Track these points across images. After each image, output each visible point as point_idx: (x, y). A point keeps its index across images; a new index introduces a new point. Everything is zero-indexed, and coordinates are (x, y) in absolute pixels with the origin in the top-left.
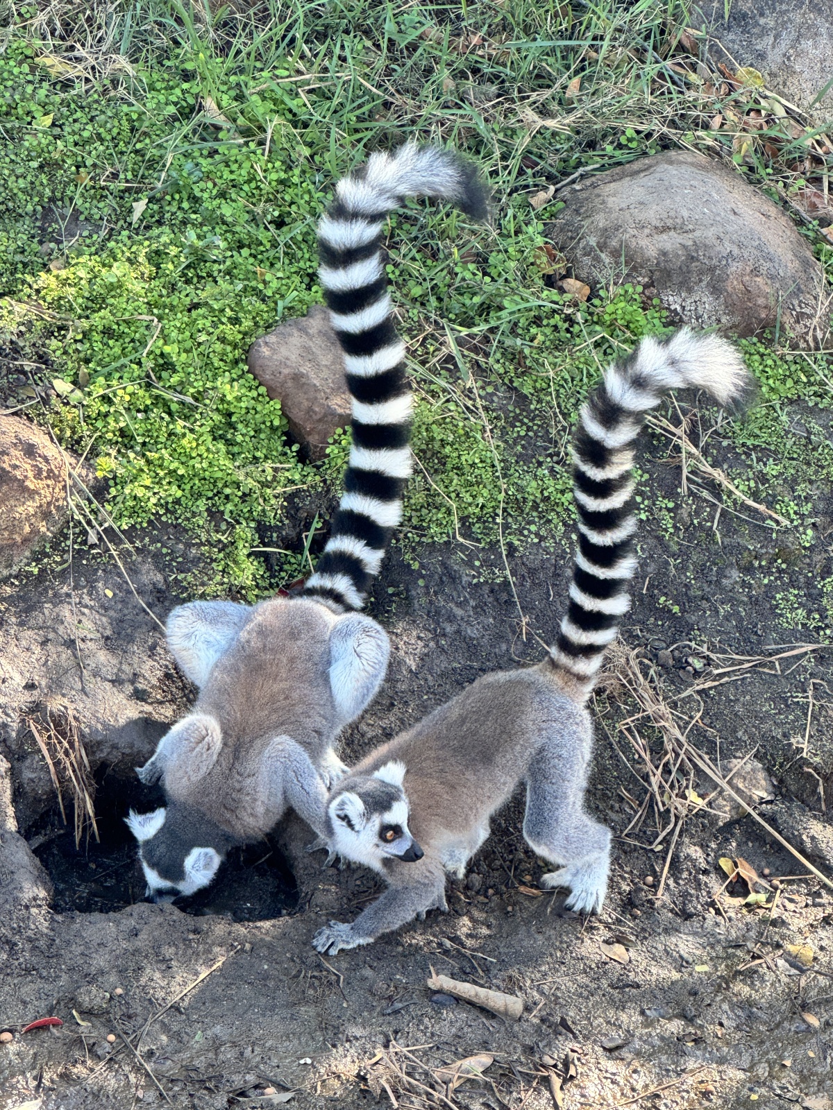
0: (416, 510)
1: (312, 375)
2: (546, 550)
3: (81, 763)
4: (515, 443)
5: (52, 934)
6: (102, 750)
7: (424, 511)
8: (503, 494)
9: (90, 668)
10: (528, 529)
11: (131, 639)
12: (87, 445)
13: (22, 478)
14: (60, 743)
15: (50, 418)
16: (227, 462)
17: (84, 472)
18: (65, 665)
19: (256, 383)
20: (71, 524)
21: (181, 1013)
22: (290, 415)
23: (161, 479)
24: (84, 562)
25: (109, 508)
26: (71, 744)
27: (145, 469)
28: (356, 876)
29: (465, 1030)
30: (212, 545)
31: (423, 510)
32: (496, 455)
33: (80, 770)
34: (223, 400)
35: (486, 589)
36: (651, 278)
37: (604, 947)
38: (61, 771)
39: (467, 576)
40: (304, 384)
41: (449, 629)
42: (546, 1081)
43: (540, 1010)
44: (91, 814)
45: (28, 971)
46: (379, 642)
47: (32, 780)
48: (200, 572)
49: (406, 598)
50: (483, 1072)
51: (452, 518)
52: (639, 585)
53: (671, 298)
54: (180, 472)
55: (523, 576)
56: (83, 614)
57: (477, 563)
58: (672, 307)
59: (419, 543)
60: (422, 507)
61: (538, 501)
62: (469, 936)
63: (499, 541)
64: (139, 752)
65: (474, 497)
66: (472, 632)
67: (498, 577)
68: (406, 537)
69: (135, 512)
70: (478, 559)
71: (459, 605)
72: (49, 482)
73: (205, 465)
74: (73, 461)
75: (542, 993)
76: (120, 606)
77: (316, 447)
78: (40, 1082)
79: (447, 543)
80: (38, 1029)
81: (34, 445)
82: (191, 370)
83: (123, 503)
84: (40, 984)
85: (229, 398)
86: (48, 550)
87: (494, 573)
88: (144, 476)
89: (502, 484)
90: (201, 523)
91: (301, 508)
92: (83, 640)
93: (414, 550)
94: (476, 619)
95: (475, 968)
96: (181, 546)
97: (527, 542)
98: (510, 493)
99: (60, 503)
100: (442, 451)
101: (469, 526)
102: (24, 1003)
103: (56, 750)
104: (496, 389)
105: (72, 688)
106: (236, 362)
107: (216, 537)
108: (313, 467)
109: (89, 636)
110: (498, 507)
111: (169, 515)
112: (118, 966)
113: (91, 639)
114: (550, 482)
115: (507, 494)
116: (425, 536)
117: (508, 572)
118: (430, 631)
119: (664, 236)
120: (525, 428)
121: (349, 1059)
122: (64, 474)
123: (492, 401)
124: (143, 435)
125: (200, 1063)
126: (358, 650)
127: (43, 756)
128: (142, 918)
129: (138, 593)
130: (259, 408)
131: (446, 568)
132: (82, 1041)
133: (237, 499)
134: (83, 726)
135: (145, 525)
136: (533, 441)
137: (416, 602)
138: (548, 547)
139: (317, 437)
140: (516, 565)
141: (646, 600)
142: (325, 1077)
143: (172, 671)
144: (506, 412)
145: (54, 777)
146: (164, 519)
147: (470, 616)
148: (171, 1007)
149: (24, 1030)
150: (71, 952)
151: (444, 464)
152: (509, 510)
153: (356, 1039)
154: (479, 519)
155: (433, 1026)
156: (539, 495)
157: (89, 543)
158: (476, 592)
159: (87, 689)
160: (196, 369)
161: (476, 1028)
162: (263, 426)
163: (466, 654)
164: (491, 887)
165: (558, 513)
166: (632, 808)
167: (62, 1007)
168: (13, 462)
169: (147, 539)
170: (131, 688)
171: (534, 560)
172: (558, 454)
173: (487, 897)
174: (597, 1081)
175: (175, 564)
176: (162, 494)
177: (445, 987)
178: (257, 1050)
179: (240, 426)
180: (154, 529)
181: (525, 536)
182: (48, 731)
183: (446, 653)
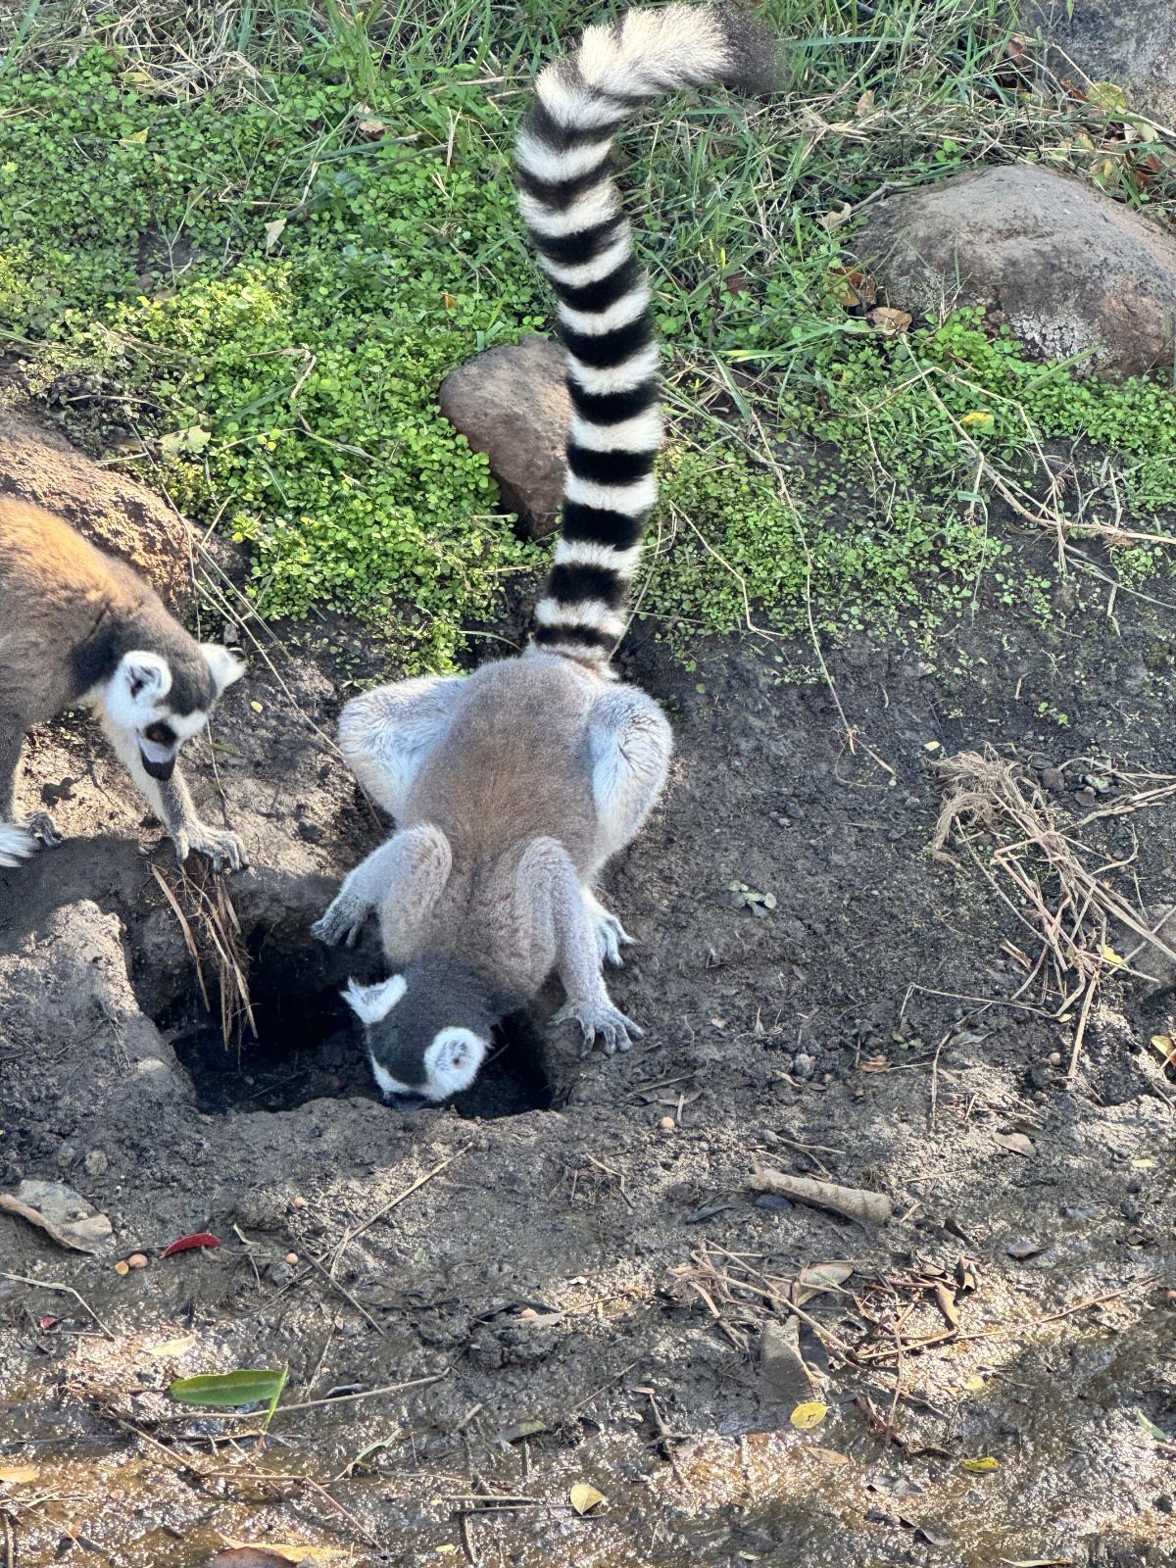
0: (688, 592)
1: (530, 417)
2: (875, 640)
3: (227, 922)
4: (821, 505)
5: (197, 1137)
6: (256, 906)
7: (699, 593)
8: (810, 566)
9: (235, 798)
10: (849, 613)
11: (291, 765)
12: (215, 514)
13: (127, 549)
14: (196, 893)
15: (163, 477)
16: (417, 531)
17: (215, 549)
18: (199, 794)
19: (452, 430)
20: (199, 618)
21: (391, 1226)
22: (503, 474)
23: (325, 554)
25: (252, 592)
26: (213, 897)
27: (302, 541)
28: (632, 1063)
29: (808, 1239)
30: (400, 642)
31: (698, 591)
32: (798, 518)
33: (227, 933)
34: (406, 450)
35: (793, 694)
36: (996, 298)
37: (998, 1137)
38: (199, 934)
39: (766, 676)
40: (520, 429)
41: (745, 745)
42: (931, 1295)
43: (914, 1214)
44: (244, 996)
45: (165, 1182)
46: (655, 737)
47: (158, 946)
48: (385, 677)
49: (681, 711)
50: (842, 1285)
51: (740, 600)
52: (1008, 689)
53: (1025, 324)
54: (350, 545)
55: (845, 676)
56: (223, 734)
57: (779, 659)
58: (1028, 337)
59: (693, 636)
60: (695, 587)
61: (860, 577)
62: (804, 1129)
63: (809, 630)
64: (311, 905)
65: (770, 571)
66: (779, 748)
67: (809, 677)
68: (675, 627)
69: (289, 599)
70: (781, 654)
71: (758, 714)
72: (165, 558)
73: (386, 533)
74: (198, 532)
75: (915, 1194)
76: (274, 723)
77: (541, 516)
78: (192, 1315)
79: (734, 635)
80: (185, 1250)
81: (141, 505)
83: (272, 586)
84: (186, 1199)
85: (415, 448)
87: (803, 672)
88: (300, 550)
89: (809, 554)
90: (384, 610)
91: (525, 599)
92: (223, 766)
93: (688, 646)
94: (782, 732)
95: (816, 1166)
96: (357, 643)
97: (847, 630)
98: (819, 565)
99: (183, 588)
100: (721, 513)
101: (764, 613)
102: (163, 1222)
103: (190, 903)
104: (790, 438)
106: (422, 406)
107: (405, 631)
108: (538, 545)
109: (232, 761)
110: (804, 585)
111: (338, 604)
112: (296, 1174)
113: (234, 766)
114: (873, 550)
115: (815, 568)
116: (702, 626)
117: (823, 669)
118: (717, 750)
119: (1012, 242)
120: (834, 485)
121: (641, 1276)
122: (187, 548)
123: (787, 454)
124: (297, 498)
125: (427, 1287)
126: (625, 748)
127: (173, 911)
128: (326, 1115)
129: (300, 706)
130: (458, 463)
131: (735, 668)
132: (249, 1264)
133: (433, 583)
135: (304, 616)
136: (846, 504)
137: (694, 714)
138: (878, 637)
139: (542, 503)
140: (834, 661)
141: (1020, 708)
142: (609, 1297)
143: (353, 807)
144: (808, 467)
145: (189, 941)
146: (330, 607)
147: (773, 728)
148: (378, 1220)
149: (163, 1254)
150: (226, 1158)
151: (724, 532)
152: (820, 590)
153: (651, 1252)
154: (778, 602)
155: (760, 1236)
156: (861, 569)
158: (780, 698)
159: (232, 822)
160: (366, 411)
161: (825, 1236)
162: (465, 490)
163: (771, 778)
164: (830, 1072)
165: (887, 594)
166: (1022, 967)
167: (217, 1225)
168: (113, 527)
169: (308, 635)
170: (295, 825)
171: (859, 655)
172: (882, 517)
173: (824, 1084)
174: (1006, 1295)
175: (349, 667)
176: (327, 572)
177: (774, 1184)
178: (507, 1268)
179: (432, 487)
180: (317, 623)
181: (845, 622)
182: (178, 877)
183: (743, 777)
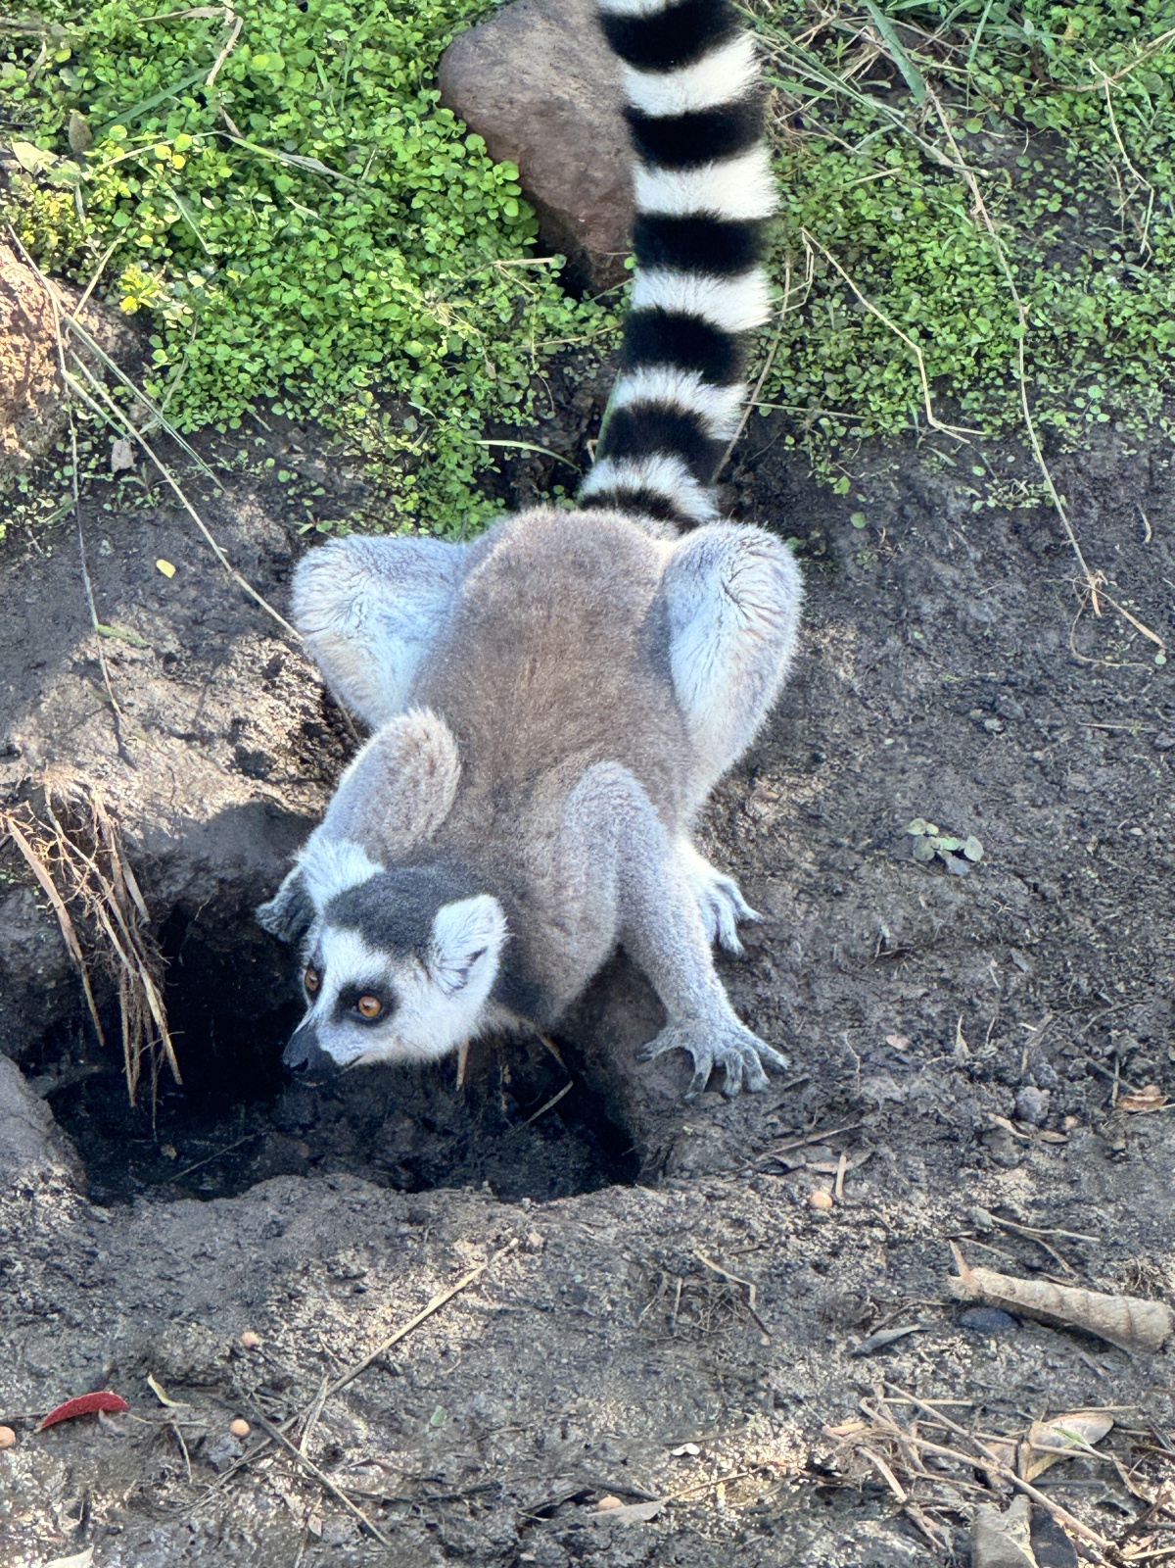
0: (834, 370)
1: (582, 104)
2: (1128, 437)
3: (128, 906)
4: (1039, 229)
5: (88, 1241)
6: (173, 878)
7: (852, 371)
8: (1023, 325)
9: (135, 711)
10: (1086, 396)
11: (222, 657)
12: (94, 268)
14: (79, 862)
15: (11, 213)
16: (408, 287)
17: (94, 323)
18: (79, 708)
19: (461, 128)
20: (73, 432)
21: (394, 1373)
22: (541, 194)
23: (267, 326)
24: (107, 507)
25: (152, 390)
26: (105, 866)
27: (231, 307)
28: (765, 1108)
29: (1043, 1376)
30: (387, 461)
31: (850, 367)
32: (1001, 249)
33: (128, 923)
34: (388, 162)
35: (1002, 526)
38: (84, 925)
39: (958, 499)
40: (567, 123)
41: (928, 607)
44: (159, 1019)
45: (40, 1313)
46: (778, 565)
47: (20, 946)
48: (366, 517)
49: (825, 557)
50: (1097, 1445)
51: (915, 379)
54: (305, 312)
55: (1081, 494)
56: (114, 612)
57: (978, 471)
59: (844, 439)
60: (845, 363)
61: (1101, 339)
63: (1023, 424)
64: (257, 876)
65: (961, 334)
66: (983, 611)
67: (1025, 498)
68: (816, 426)
69: (212, 398)
70: (981, 463)
71: (947, 559)
72: (17, 340)
73: (360, 292)
74: (68, 298)
76: (193, 593)
77: (602, 259)
78: (86, 1520)
79: (908, 436)
80: (74, 1418)
82: (316, 105)
83: (185, 379)
84: (68, 1338)
85: (404, 156)
86: (23, 488)
87: (1016, 491)
88: (227, 322)
89: (1021, 306)
90: (361, 412)
91: (580, 387)
92: (114, 661)
93: (836, 454)
94: (986, 585)
95: (1054, 1260)
96: (320, 464)
97: (1083, 422)
98: (1038, 323)
99: (46, 386)
100: (882, 246)
101: (954, 400)
102: (38, 1376)
103: (70, 877)
104: (987, 126)
105: (98, 751)
106: (412, 91)
107: (394, 443)
108: (598, 302)
109: (130, 654)
110: (1014, 354)
111: (288, 403)
112: (243, 1296)
113: (133, 662)
114: (1121, 297)
115: (1032, 327)
116: (857, 423)
117: (1048, 486)
118: (886, 615)
120: (1057, 197)
121: (784, 1440)
122: (51, 324)
123: (983, 150)
124: (220, 241)
125: (450, 1465)
126: (732, 586)
127: (42, 890)
128: (289, 1203)
129: (232, 564)
130: (471, 179)
131: (909, 488)
132: (173, 1437)
133: (436, 367)
134: (127, 826)
135: (235, 424)
136: (1077, 226)
137: (849, 560)
138: (1130, 433)
139: (602, 237)
140: (1065, 472)
142: (734, 1474)
143: (319, 720)
144: (1016, 171)
145: (69, 937)
146: (277, 410)
147: (972, 579)
148: (374, 1362)
149: (40, 1426)
150: (134, 1274)
151: (888, 275)
152: (1039, 361)
153: (799, 1402)
154: (975, 382)
155: (968, 1372)
156: (1102, 327)
157: (115, 468)
158: (982, 531)
159: (131, 751)
160: (325, 102)
161: (1065, 1371)
162: (482, 221)
163: (970, 658)
164: (1072, 1113)
165: (1145, 364)
167: (123, 1378)
169: (243, 454)
170: (230, 751)
171: (1103, 461)
172: (1134, 245)
173: (1064, 1133)
175: (308, 503)
176: (270, 356)
177: (988, 1290)
178: (575, 1433)
179: (431, 218)
180: (256, 433)
181: (1079, 411)
182: (50, 836)
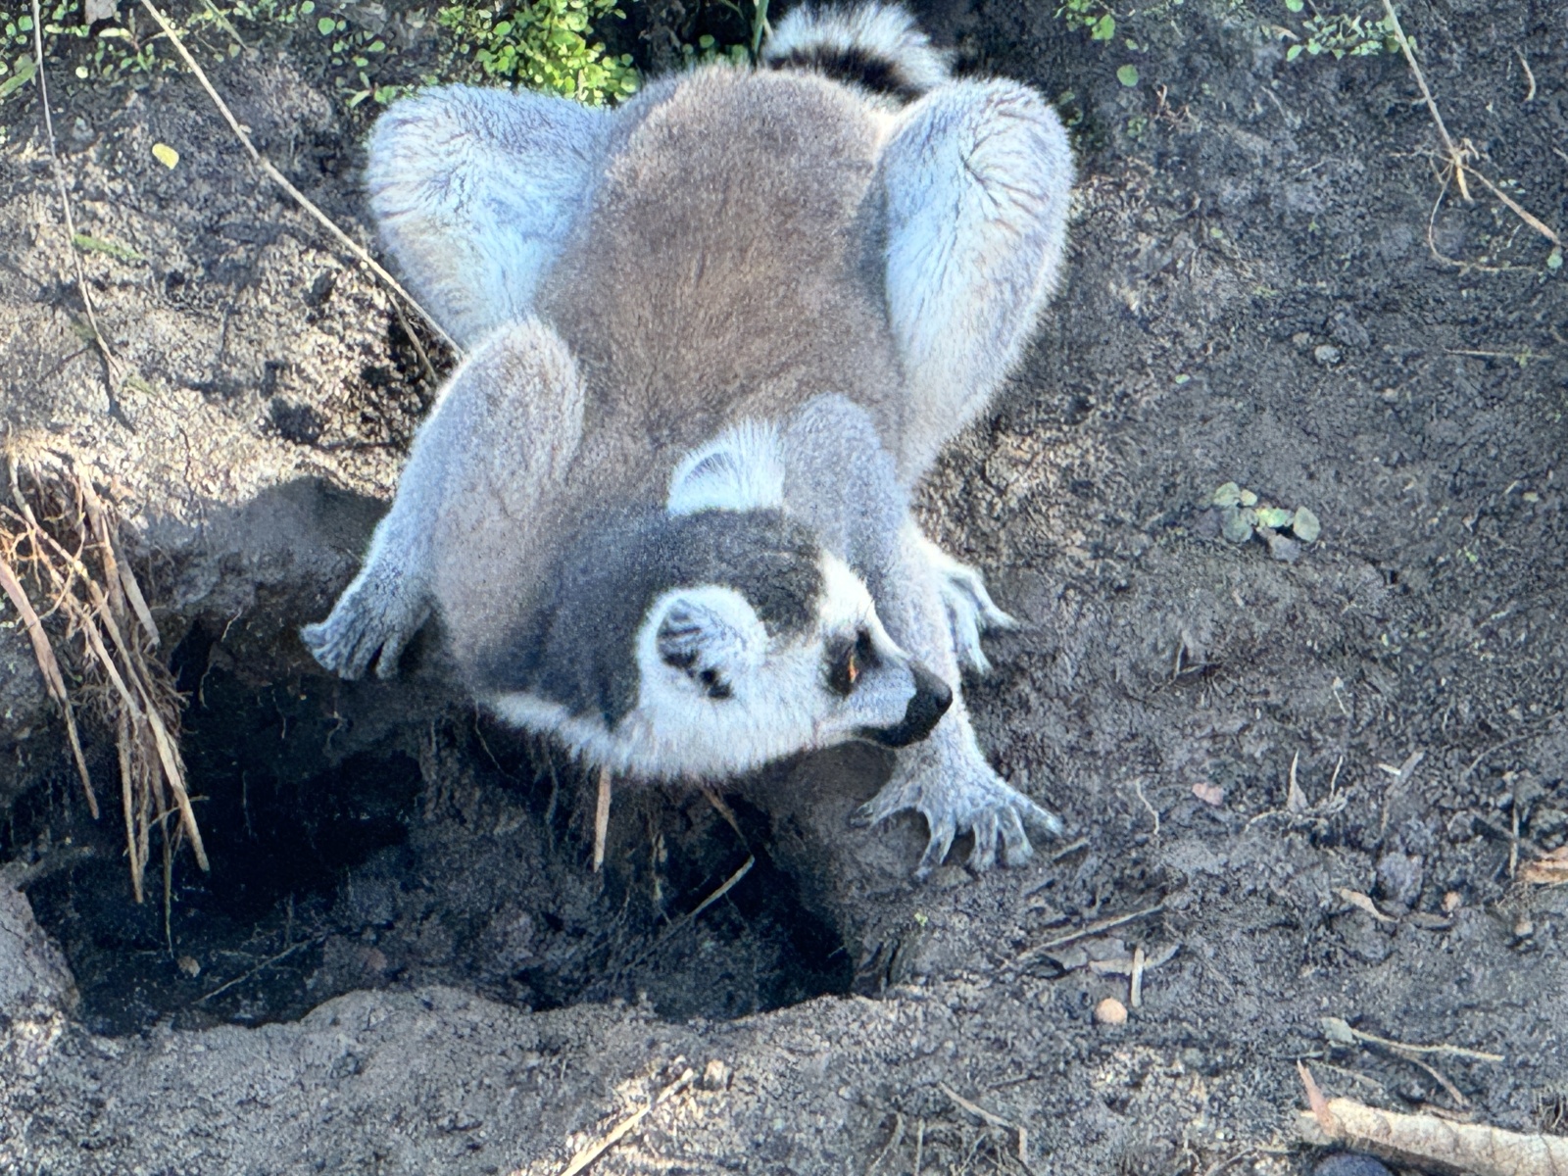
3: (129, 622)
5: (92, 1086)
6: (190, 583)
11: (247, 277)
14: (58, 561)
18: (52, 348)
24: (82, 73)
26: (96, 567)
28: (1027, 887)
33: (130, 646)
35: (1330, 79)
38: (69, 652)
39: (1267, 44)
41: (1231, 192)
44: (176, 779)
55: (1437, 35)
56: (95, 216)
57: (1294, 6)
64: (308, 579)
67: (1360, 41)
71: (1254, 126)
76: (205, 189)
87: (1348, 32)
92: (100, 286)
94: (1310, 162)
95: (1441, 1089)
96: (377, 9)
103: (47, 583)
105: (80, 409)
109: (119, 274)
112: (308, 1157)
113: (124, 285)
117: (1392, 22)
118: (1171, 205)
126: (973, 160)
127: (8, 601)
128: (369, 1028)
129: (259, 150)
131: (1198, 30)
134: (125, 511)
137: (1117, 131)
140: (1413, 4)
143: (386, 362)
145: (49, 666)
147: (1289, 155)
150: (157, 1130)
157: (91, 18)
158: (1301, 88)
159: (127, 407)
163: (1291, 262)
164: (1456, 888)
170: (265, 406)
173: (1445, 915)
175: (362, 62)
182: (17, 527)
183: (1231, 261)
